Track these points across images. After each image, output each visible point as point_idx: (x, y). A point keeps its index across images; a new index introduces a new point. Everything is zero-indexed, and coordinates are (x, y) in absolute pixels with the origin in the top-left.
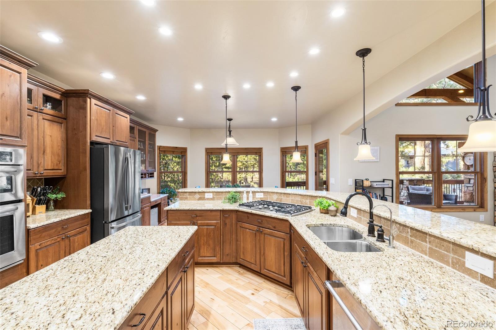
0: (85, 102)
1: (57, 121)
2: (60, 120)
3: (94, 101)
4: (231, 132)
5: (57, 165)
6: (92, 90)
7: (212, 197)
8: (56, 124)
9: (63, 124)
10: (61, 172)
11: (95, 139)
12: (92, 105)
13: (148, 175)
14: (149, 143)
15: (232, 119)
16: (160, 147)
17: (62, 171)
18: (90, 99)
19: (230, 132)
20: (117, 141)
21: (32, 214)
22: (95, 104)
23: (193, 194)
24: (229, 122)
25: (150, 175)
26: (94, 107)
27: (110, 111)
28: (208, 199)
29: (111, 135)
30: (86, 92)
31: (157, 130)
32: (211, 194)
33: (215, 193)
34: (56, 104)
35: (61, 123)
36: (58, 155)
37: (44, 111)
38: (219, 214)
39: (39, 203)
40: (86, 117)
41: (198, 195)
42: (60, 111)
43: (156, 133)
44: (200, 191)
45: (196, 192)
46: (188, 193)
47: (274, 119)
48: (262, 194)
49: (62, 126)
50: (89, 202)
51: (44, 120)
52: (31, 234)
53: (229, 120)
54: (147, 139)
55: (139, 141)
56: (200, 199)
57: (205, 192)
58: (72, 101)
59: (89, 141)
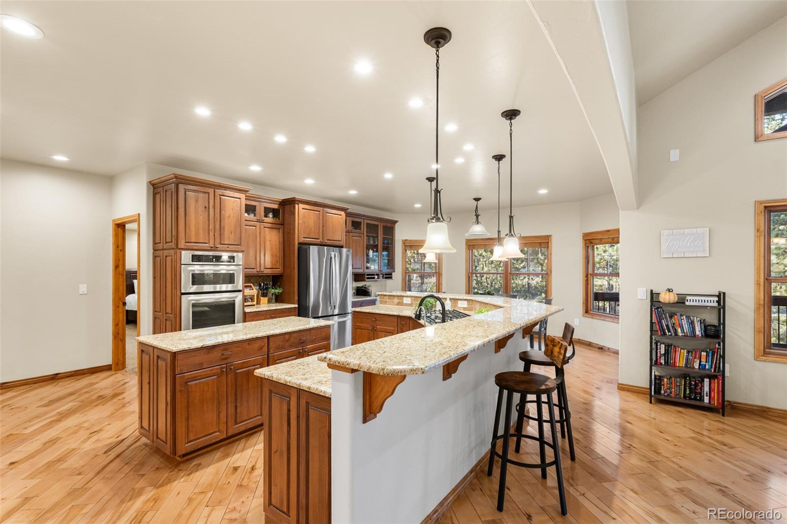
0: (294, 208)
1: (275, 227)
2: (278, 226)
3: (301, 206)
4: (479, 217)
5: (275, 264)
6: (298, 197)
7: (410, 303)
8: (274, 230)
9: (281, 230)
10: (278, 271)
11: (302, 240)
12: (300, 209)
13: (383, 276)
14: (383, 237)
15: (481, 199)
16: (405, 242)
17: (280, 270)
18: (298, 204)
19: (477, 216)
20: (328, 240)
21: (257, 304)
22: (303, 209)
23: (392, 297)
24: (476, 202)
25: (385, 276)
26: (302, 211)
27: (319, 211)
28: (406, 305)
29: (321, 235)
30: (294, 199)
31: (396, 222)
32: (410, 299)
33: (413, 298)
34: (275, 213)
35: (279, 229)
36: (276, 256)
37: (265, 221)
38: (396, 320)
39: (264, 295)
40: (295, 221)
41: (397, 299)
42: (279, 219)
43: (396, 225)
44: (398, 294)
45: (394, 296)
46: (387, 297)
47: (543, 191)
48: (466, 302)
49: (279, 231)
50: (296, 298)
51: (266, 229)
52: (247, 316)
53: (476, 201)
54: (379, 234)
55: (367, 236)
56: (399, 304)
57: (403, 296)
58: (287, 208)
59: (296, 243)
